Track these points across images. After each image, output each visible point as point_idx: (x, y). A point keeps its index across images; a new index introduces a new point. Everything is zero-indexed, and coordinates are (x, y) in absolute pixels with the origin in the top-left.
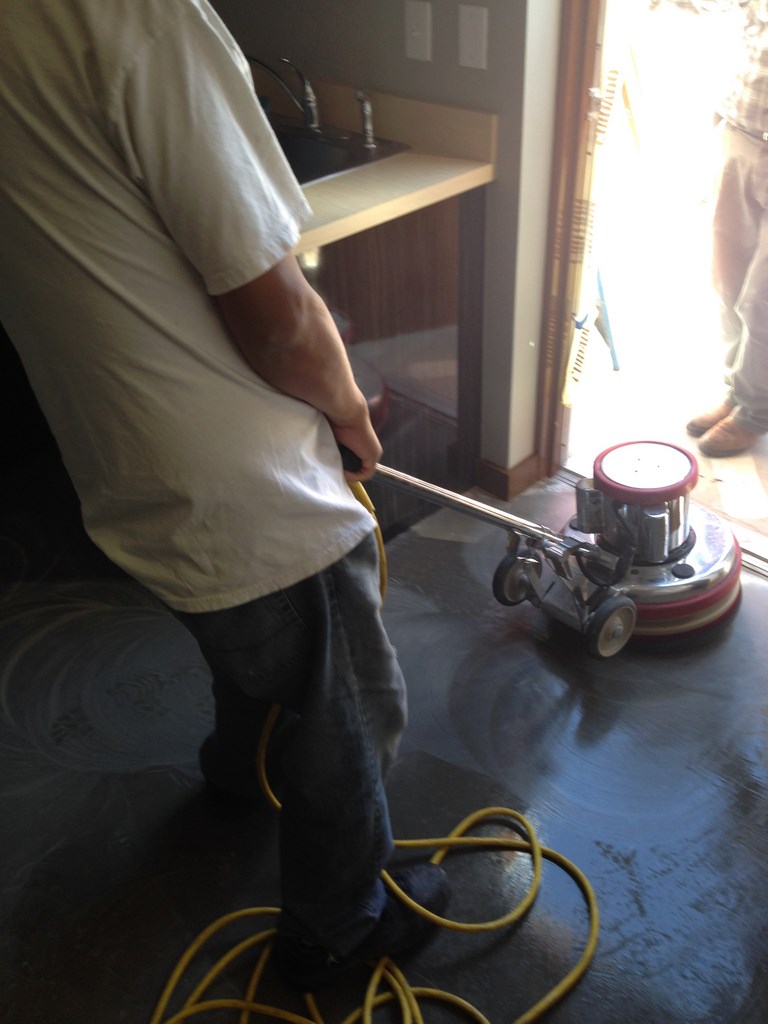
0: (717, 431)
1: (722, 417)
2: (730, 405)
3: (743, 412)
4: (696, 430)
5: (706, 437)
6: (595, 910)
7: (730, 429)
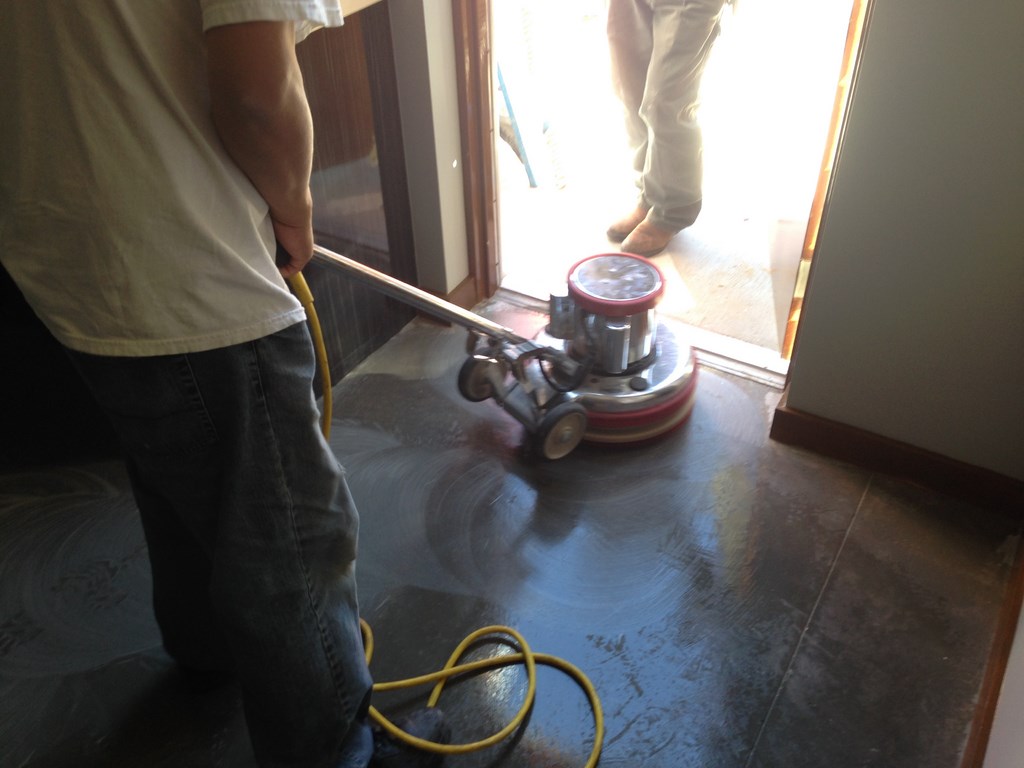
0: (636, 235)
1: (638, 221)
2: (644, 208)
3: (657, 212)
4: (617, 235)
5: (627, 241)
6: (597, 701)
7: (646, 231)
